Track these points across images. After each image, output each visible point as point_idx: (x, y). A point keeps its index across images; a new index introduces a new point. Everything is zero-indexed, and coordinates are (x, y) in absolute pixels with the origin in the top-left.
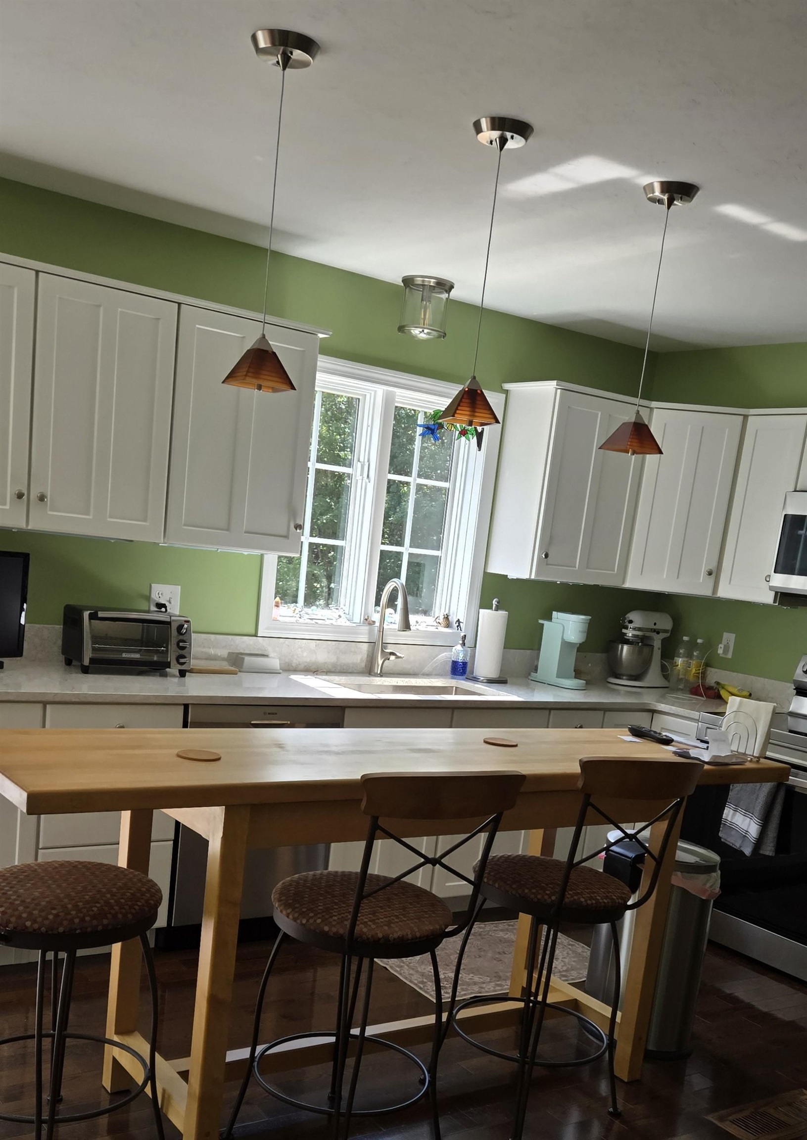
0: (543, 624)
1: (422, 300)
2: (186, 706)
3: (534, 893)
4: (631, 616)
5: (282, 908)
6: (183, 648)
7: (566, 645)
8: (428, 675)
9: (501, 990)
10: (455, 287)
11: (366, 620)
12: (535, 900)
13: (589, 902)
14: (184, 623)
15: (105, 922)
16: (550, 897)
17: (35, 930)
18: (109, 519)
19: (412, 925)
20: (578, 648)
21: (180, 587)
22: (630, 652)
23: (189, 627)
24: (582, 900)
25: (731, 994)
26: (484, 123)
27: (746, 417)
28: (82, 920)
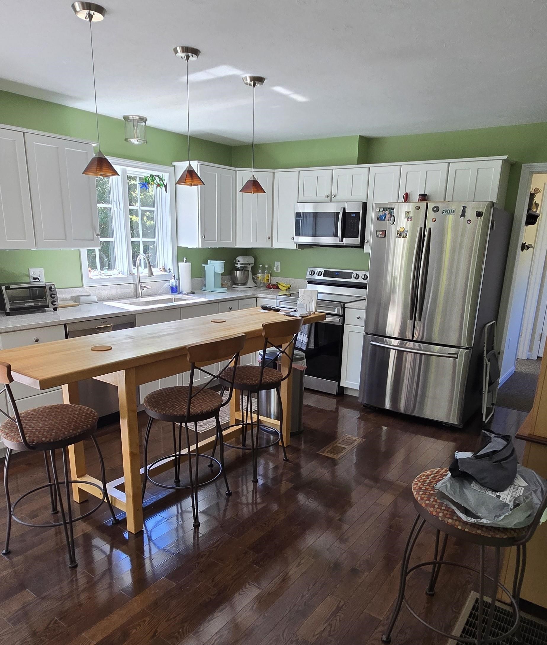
0: (205, 266)
1: (134, 126)
2: (65, 325)
3: (248, 381)
4: (238, 258)
5: (152, 408)
6: (54, 297)
7: (216, 274)
8: (161, 294)
9: (224, 422)
10: (148, 119)
11: (130, 273)
12: (249, 384)
13: (270, 381)
14: (52, 286)
15: (79, 431)
16: (255, 382)
17: (48, 441)
18: (7, 241)
19: (210, 405)
20: (221, 275)
21: (43, 268)
22: (240, 274)
23: (55, 287)
24: (267, 380)
25: (307, 405)
26: (179, 49)
27: (274, 173)
28: (69, 432)
